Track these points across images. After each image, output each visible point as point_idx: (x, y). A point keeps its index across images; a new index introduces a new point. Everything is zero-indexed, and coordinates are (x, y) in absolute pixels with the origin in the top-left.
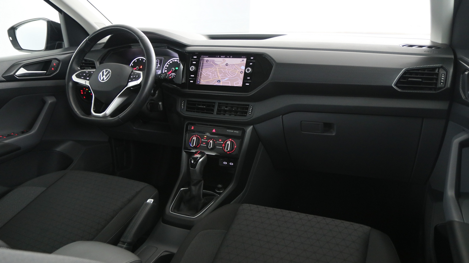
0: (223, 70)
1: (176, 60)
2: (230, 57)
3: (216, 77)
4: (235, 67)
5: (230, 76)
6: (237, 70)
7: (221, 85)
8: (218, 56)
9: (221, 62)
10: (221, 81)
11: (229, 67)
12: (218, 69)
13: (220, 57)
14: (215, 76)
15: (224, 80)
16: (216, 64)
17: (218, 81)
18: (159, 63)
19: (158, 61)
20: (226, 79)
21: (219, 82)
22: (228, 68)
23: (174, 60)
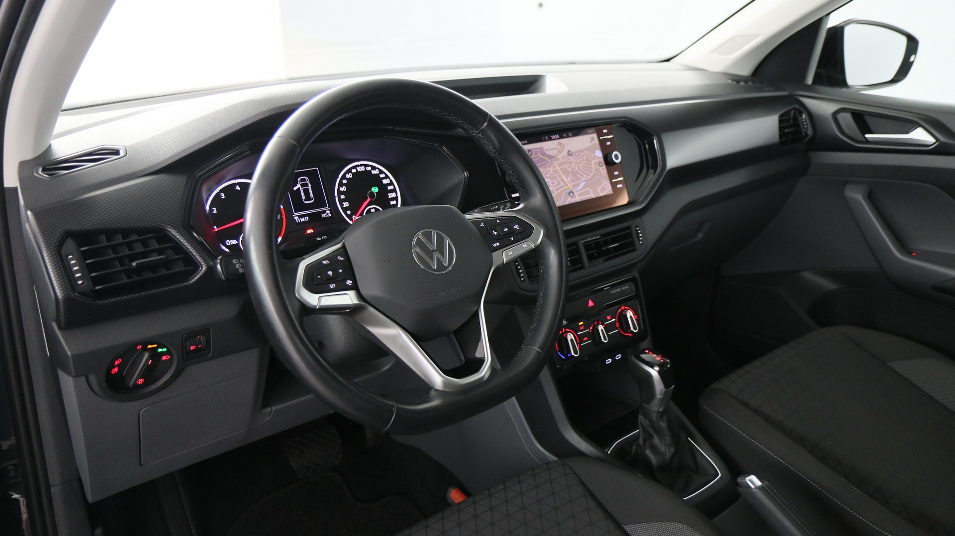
0: (569, 167)
1: (361, 165)
2: (568, 136)
3: (562, 187)
4: (586, 154)
5: (586, 177)
6: (592, 162)
7: (578, 201)
8: (547, 137)
9: (557, 150)
10: (574, 191)
11: (576, 158)
12: (559, 166)
13: (550, 139)
14: (559, 183)
15: (579, 188)
16: (551, 157)
17: (569, 194)
18: (310, 185)
19: (304, 180)
20: (582, 185)
21: (571, 194)
22: (574, 160)
23: (355, 167)
